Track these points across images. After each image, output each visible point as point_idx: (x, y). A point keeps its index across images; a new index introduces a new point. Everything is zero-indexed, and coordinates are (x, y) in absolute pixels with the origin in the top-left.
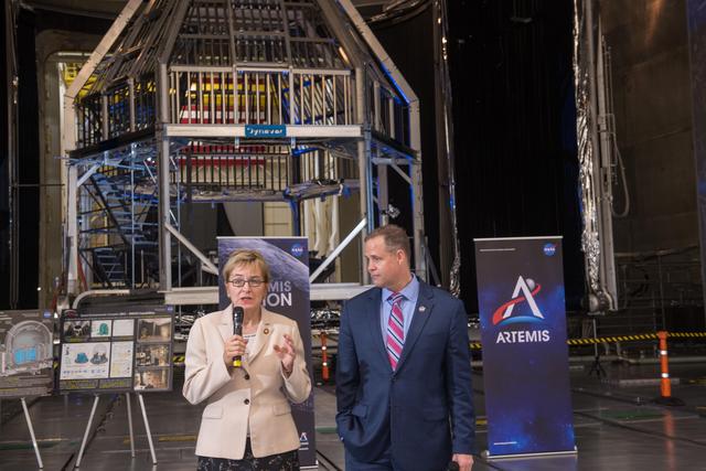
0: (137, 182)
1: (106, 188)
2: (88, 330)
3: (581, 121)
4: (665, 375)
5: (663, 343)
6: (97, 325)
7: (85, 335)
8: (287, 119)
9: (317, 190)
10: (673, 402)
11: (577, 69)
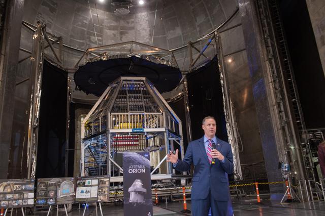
0: (102, 148)
1: (93, 150)
2: (84, 183)
3: (227, 125)
4: (258, 196)
5: (257, 186)
6: (87, 182)
7: (84, 185)
8: (144, 127)
9: (153, 149)
10: (261, 204)
11: (225, 110)
